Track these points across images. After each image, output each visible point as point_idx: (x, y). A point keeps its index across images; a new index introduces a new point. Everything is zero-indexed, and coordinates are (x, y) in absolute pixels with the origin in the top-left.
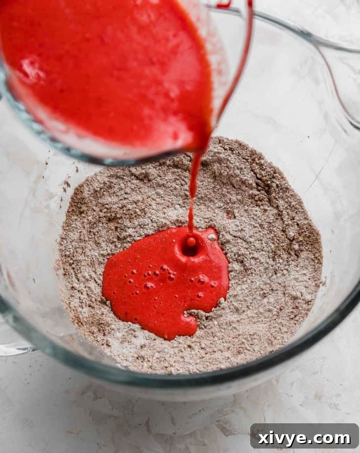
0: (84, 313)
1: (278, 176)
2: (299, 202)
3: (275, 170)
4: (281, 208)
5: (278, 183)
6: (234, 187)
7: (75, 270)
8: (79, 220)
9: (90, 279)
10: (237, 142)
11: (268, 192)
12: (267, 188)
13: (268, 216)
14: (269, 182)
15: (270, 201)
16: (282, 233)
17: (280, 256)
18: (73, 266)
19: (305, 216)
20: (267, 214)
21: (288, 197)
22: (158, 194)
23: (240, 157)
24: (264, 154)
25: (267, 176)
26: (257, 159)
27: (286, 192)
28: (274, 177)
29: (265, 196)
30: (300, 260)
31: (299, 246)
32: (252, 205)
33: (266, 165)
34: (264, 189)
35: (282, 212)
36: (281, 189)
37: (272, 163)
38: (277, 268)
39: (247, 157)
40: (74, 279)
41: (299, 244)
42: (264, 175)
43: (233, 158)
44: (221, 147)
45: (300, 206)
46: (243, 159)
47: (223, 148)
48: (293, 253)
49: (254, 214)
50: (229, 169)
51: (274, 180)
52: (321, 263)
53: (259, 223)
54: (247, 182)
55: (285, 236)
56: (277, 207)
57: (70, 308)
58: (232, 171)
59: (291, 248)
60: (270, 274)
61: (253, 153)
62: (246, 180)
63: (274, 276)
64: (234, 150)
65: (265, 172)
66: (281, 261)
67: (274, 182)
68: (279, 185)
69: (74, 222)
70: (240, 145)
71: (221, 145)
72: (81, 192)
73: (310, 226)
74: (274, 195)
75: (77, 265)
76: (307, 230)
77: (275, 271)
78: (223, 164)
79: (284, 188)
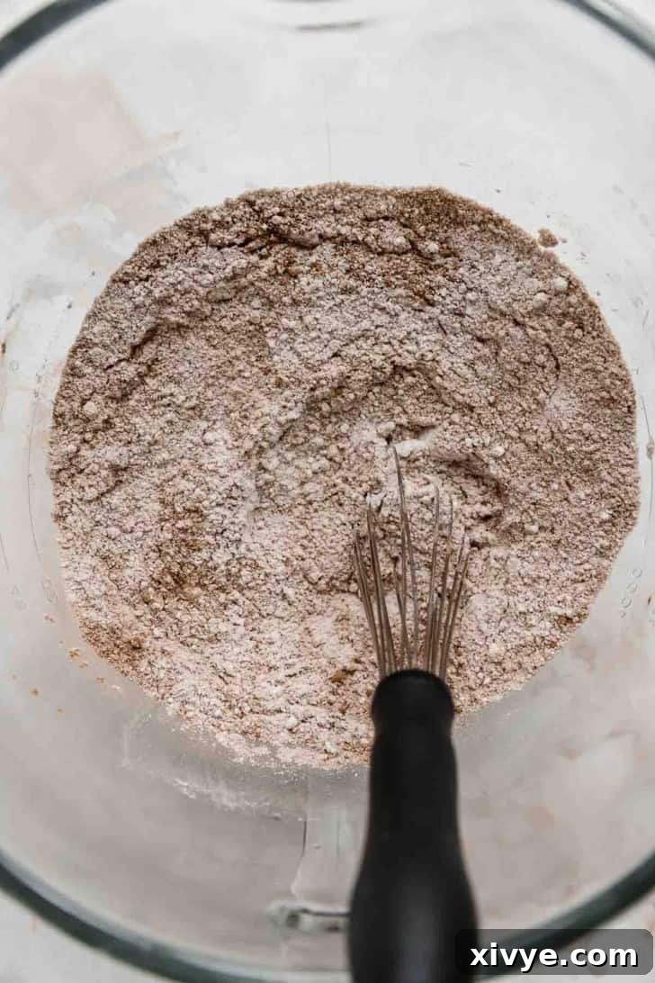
0: (356, 729)
1: (263, 200)
2: (342, 190)
3: (247, 201)
4: (329, 231)
5: (277, 210)
6: (225, 301)
7: (257, 709)
8: (152, 657)
9: (285, 685)
10: (144, 247)
11: (283, 239)
12: (272, 238)
13: (331, 268)
14: (265, 226)
15: (300, 245)
16: (385, 258)
17: (431, 288)
18: (247, 709)
19: (379, 193)
20: (325, 266)
21: (317, 205)
22: (164, 464)
23: (180, 256)
24: (201, 206)
25: (251, 223)
26: (204, 226)
27: (304, 203)
28: (261, 211)
29: (285, 248)
30: (464, 256)
31: (434, 240)
32: (289, 287)
33: (225, 214)
34: (271, 244)
35: (339, 234)
36: (292, 210)
37: (228, 199)
38: (453, 306)
39: (188, 244)
40: (274, 719)
41: (430, 238)
42: (244, 230)
43: (174, 273)
44: (137, 284)
45: (350, 192)
46: (187, 252)
47: (141, 280)
48: (439, 260)
49: (312, 292)
50: (190, 292)
51: (266, 214)
52: (501, 221)
53: (337, 293)
54: (238, 271)
55: (396, 256)
56: (323, 238)
57: (337, 755)
58: (200, 289)
59: (426, 258)
60: (458, 325)
61: (186, 226)
62: (233, 271)
63: (466, 321)
64: (158, 262)
65: (240, 224)
66: (444, 292)
67: (271, 217)
68: (283, 210)
69: (155, 670)
70: (154, 243)
71: (132, 283)
72: (95, 627)
73: (407, 195)
74: (295, 232)
75: (247, 702)
76: (412, 207)
77: (456, 314)
78: (174, 299)
79: (293, 203)
